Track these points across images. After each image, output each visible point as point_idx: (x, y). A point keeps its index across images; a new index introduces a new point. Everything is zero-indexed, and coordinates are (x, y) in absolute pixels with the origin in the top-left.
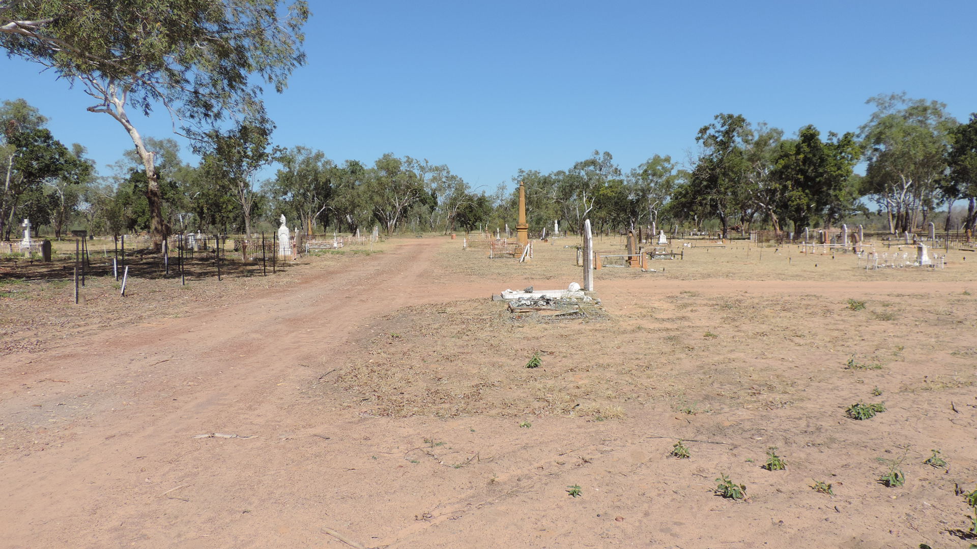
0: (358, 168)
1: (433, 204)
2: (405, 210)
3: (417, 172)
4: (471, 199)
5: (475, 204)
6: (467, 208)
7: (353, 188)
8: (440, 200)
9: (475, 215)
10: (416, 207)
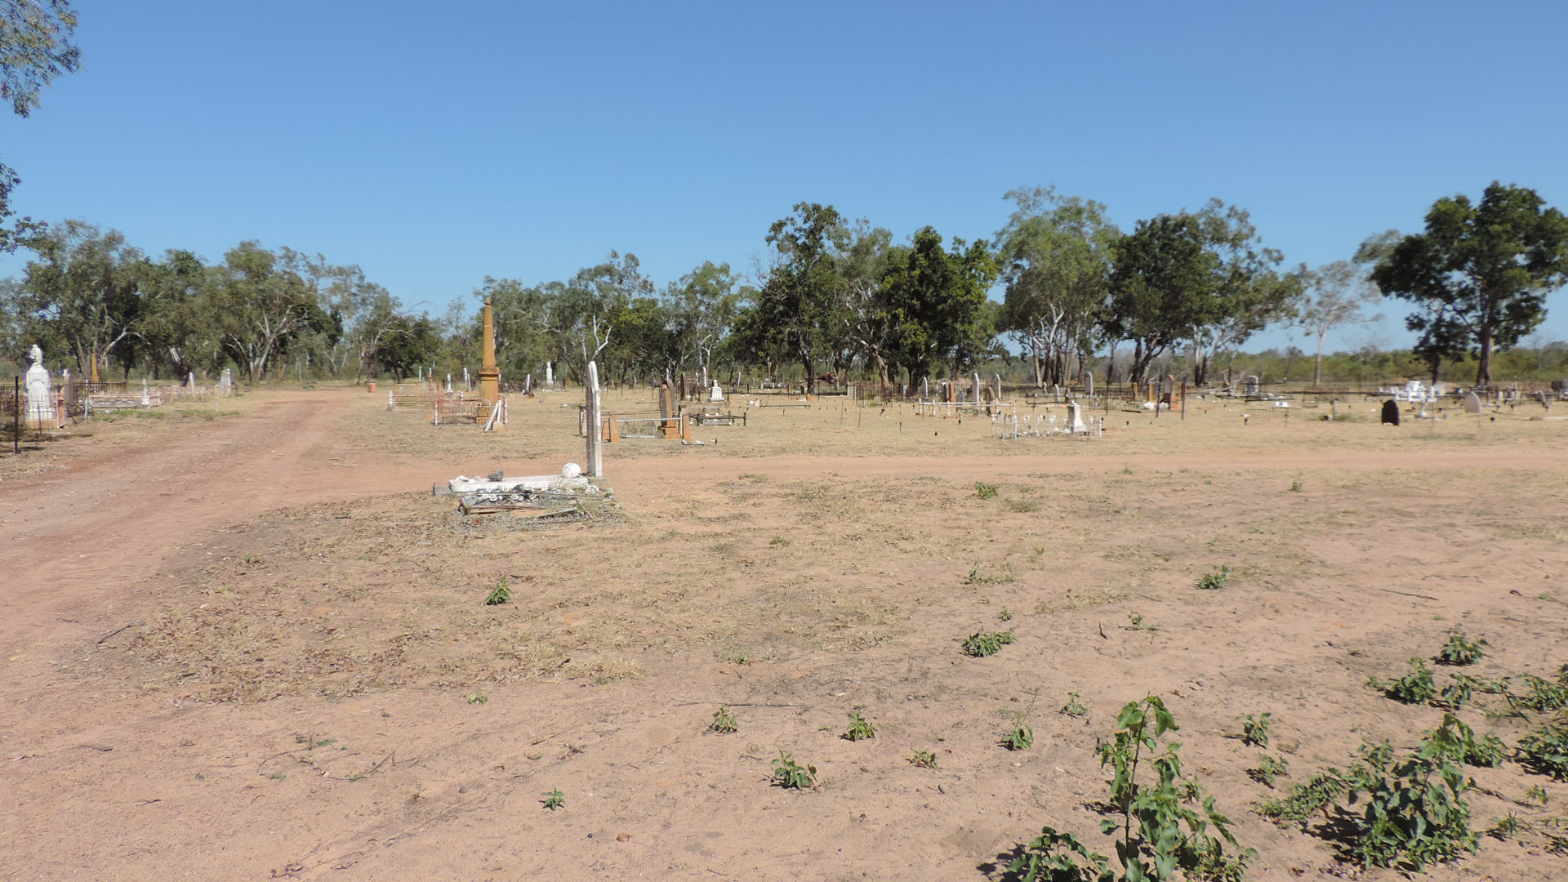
0: (192, 265)
1: (334, 332)
2: (282, 341)
3: (304, 275)
4: (403, 324)
5: (410, 333)
6: (395, 339)
7: (182, 300)
8: (348, 324)
9: (411, 352)
10: (303, 337)
